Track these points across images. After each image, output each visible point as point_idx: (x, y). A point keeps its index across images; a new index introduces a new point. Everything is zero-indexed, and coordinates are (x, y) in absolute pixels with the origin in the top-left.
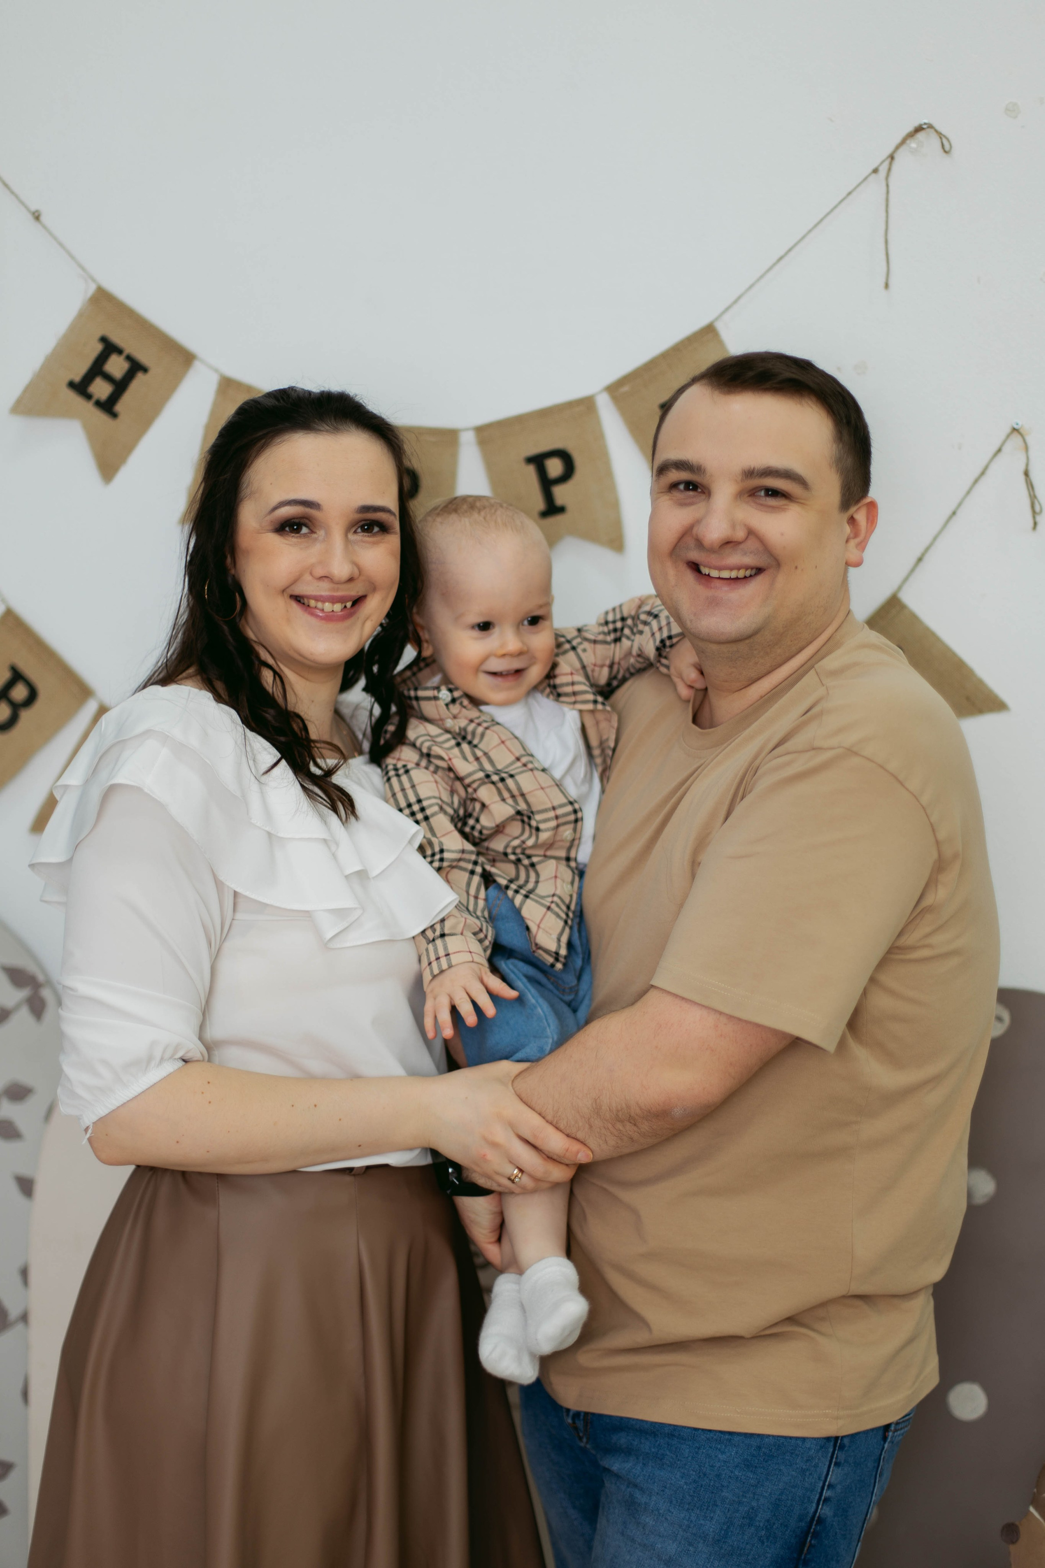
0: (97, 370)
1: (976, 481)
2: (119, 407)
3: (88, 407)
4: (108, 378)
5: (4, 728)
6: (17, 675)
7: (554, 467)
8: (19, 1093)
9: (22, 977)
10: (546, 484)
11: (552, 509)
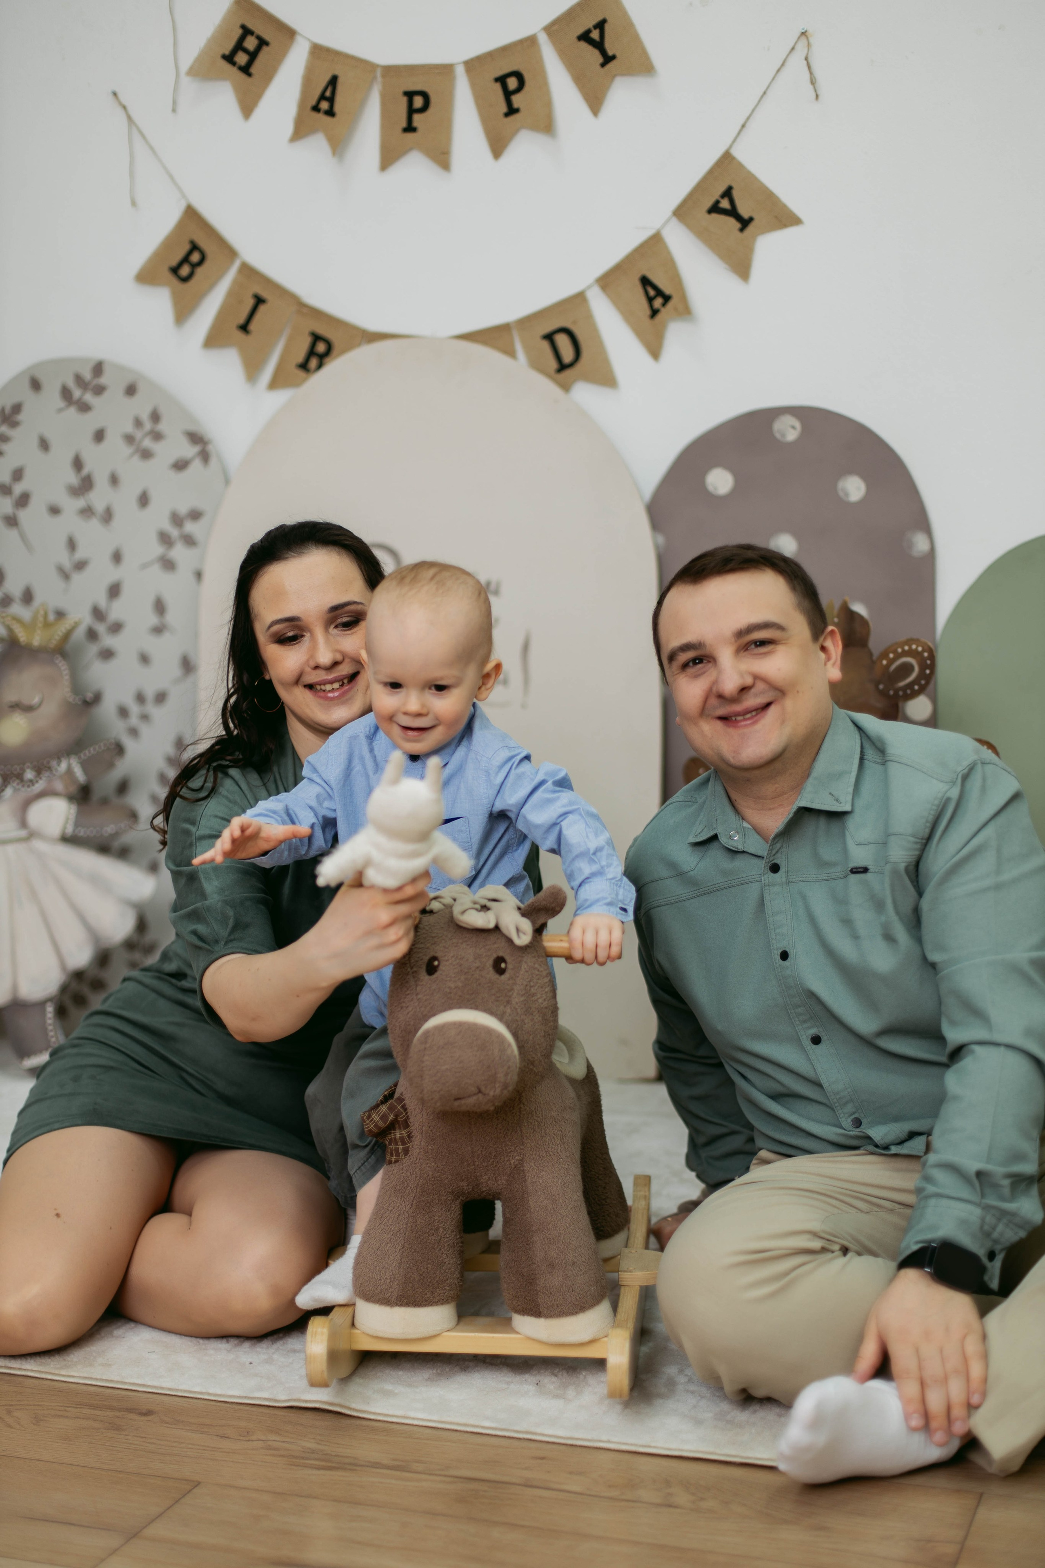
0: (239, 46)
1: (778, 71)
2: (253, 70)
3: (234, 71)
4: (246, 51)
5: (185, 280)
6: (194, 247)
7: (512, 83)
8: (195, 515)
9: (195, 438)
10: (508, 94)
11: (512, 111)
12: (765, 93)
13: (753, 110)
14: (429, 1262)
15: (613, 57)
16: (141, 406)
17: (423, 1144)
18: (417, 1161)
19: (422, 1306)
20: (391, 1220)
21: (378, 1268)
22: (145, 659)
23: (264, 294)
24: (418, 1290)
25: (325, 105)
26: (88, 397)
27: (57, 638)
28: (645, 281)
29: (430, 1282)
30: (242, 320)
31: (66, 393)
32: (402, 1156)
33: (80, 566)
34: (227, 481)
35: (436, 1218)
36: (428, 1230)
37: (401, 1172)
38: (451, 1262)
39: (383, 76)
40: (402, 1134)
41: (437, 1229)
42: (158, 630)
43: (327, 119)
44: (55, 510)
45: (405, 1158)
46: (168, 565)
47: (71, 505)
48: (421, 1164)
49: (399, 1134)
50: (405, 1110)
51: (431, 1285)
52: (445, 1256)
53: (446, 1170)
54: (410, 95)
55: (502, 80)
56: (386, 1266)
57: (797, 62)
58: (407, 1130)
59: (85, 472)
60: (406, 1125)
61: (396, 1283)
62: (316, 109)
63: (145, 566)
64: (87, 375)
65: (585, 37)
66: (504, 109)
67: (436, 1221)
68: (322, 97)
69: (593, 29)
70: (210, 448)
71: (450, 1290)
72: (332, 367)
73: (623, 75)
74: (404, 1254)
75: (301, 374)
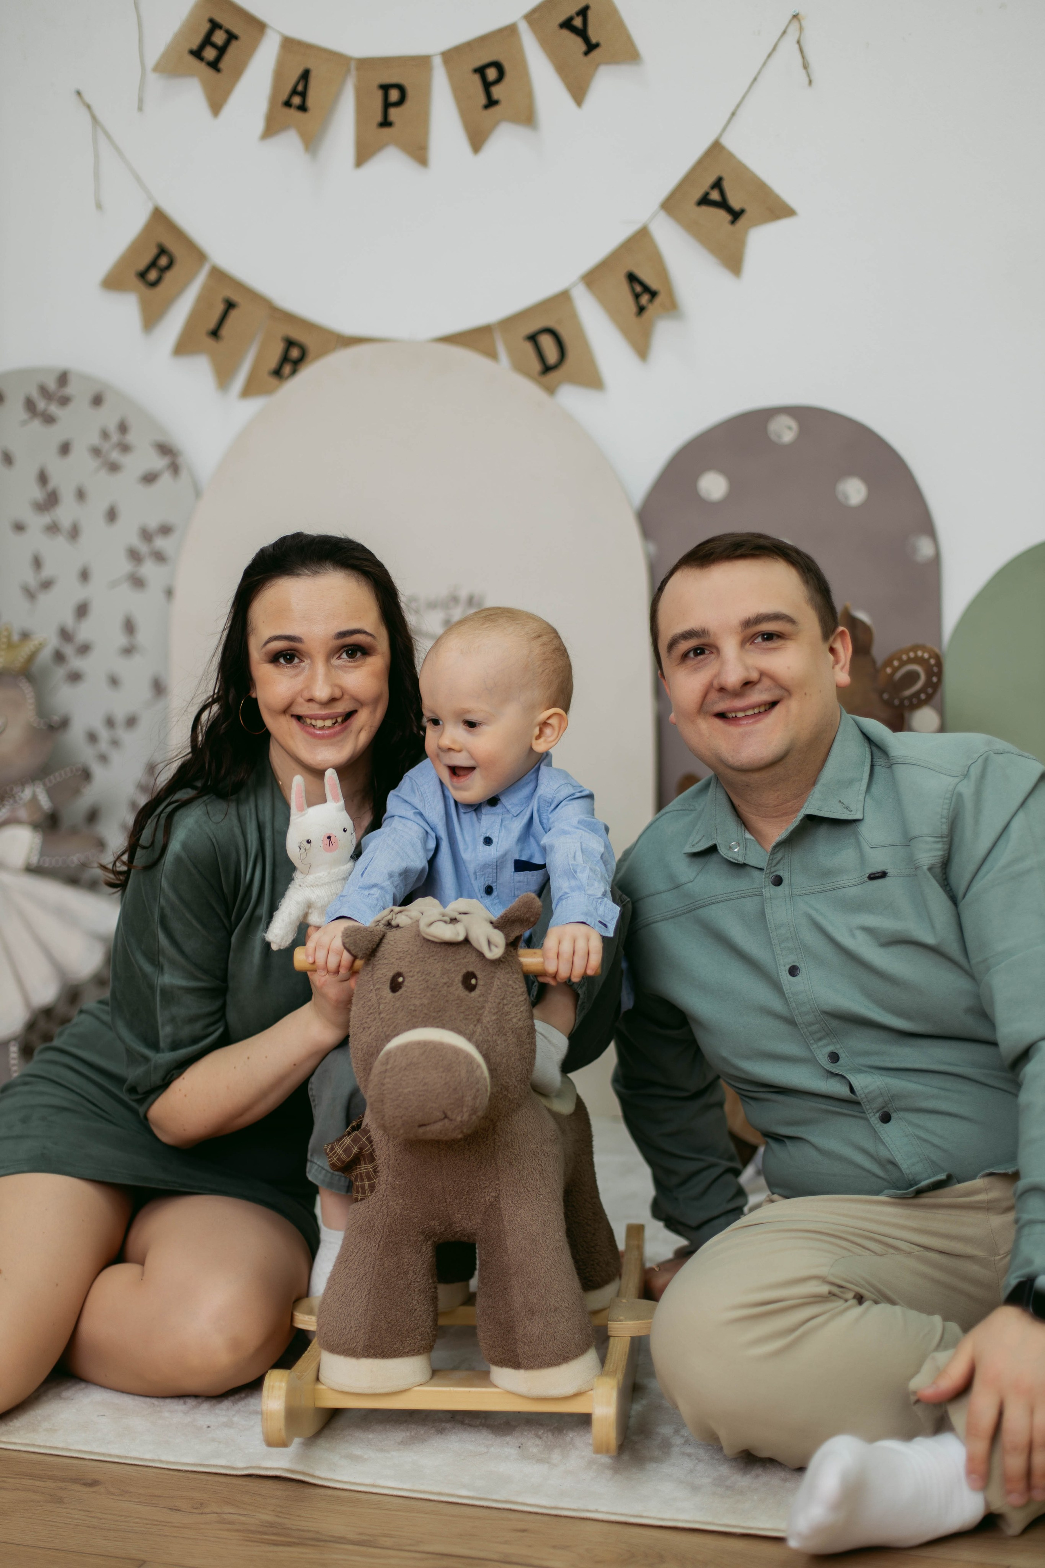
0: (207, 41)
1: (769, 56)
2: (222, 65)
3: (202, 67)
4: (214, 45)
5: (154, 284)
6: (162, 251)
7: (492, 74)
8: (166, 530)
9: (165, 450)
10: (487, 86)
11: (491, 103)
12: (755, 79)
13: (744, 98)
14: (398, 1308)
15: (597, 45)
16: (108, 417)
17: (390, 1179)
18: (384, 1198)
19: (391, 1358)
20: (356, 1263)
21: (343, 1315)
22: (114, 682)
23: (235, 297)
24: (386, 1339)
25: (297, 100)
26: (53, 409)
27: (22, 660)
28: (632, 278)
29: (399, 1330)
30: (212, 324)
31: (30, 405)
32: (368, 1193)
33: (47, 585)
34: (198, 493)
35: (405, 1260)
36: (397, 1274)
37: (367, 1210)
38: (423, 1308)
39: (358, 69)
40: (367, 1169)
41: (407, 1273)
42: (128, 651)
43: (299, 115)
44: (19, 527)
45: (371, 1195)
46: (138, 582)
47: (36, 522)
48: (389, 1202)
49: (365, 1169)
50: (371, 1142)
51: (400, 1333)
52: (415, 1303)
53: (415, 1207)
54: (385, 88)
55: (481, 71)
56: (351, 1314)
57: (789, 45)
58: (373, 1164)
59: (50, 486)
60: (372, 1158)
61: (362, 1332)
62: (288, 104)
63: (114, 584)
64: (52, 385)
65: (567, 24)
66: (483, 100)
67: (406, 1264)
68: (294, 92)
69: (575, 15)
70: (180, 461)
71: (421, 1340)
72: (308, 373)
73: (608, 63)
74: (371, 1300)
75: (273, 381)
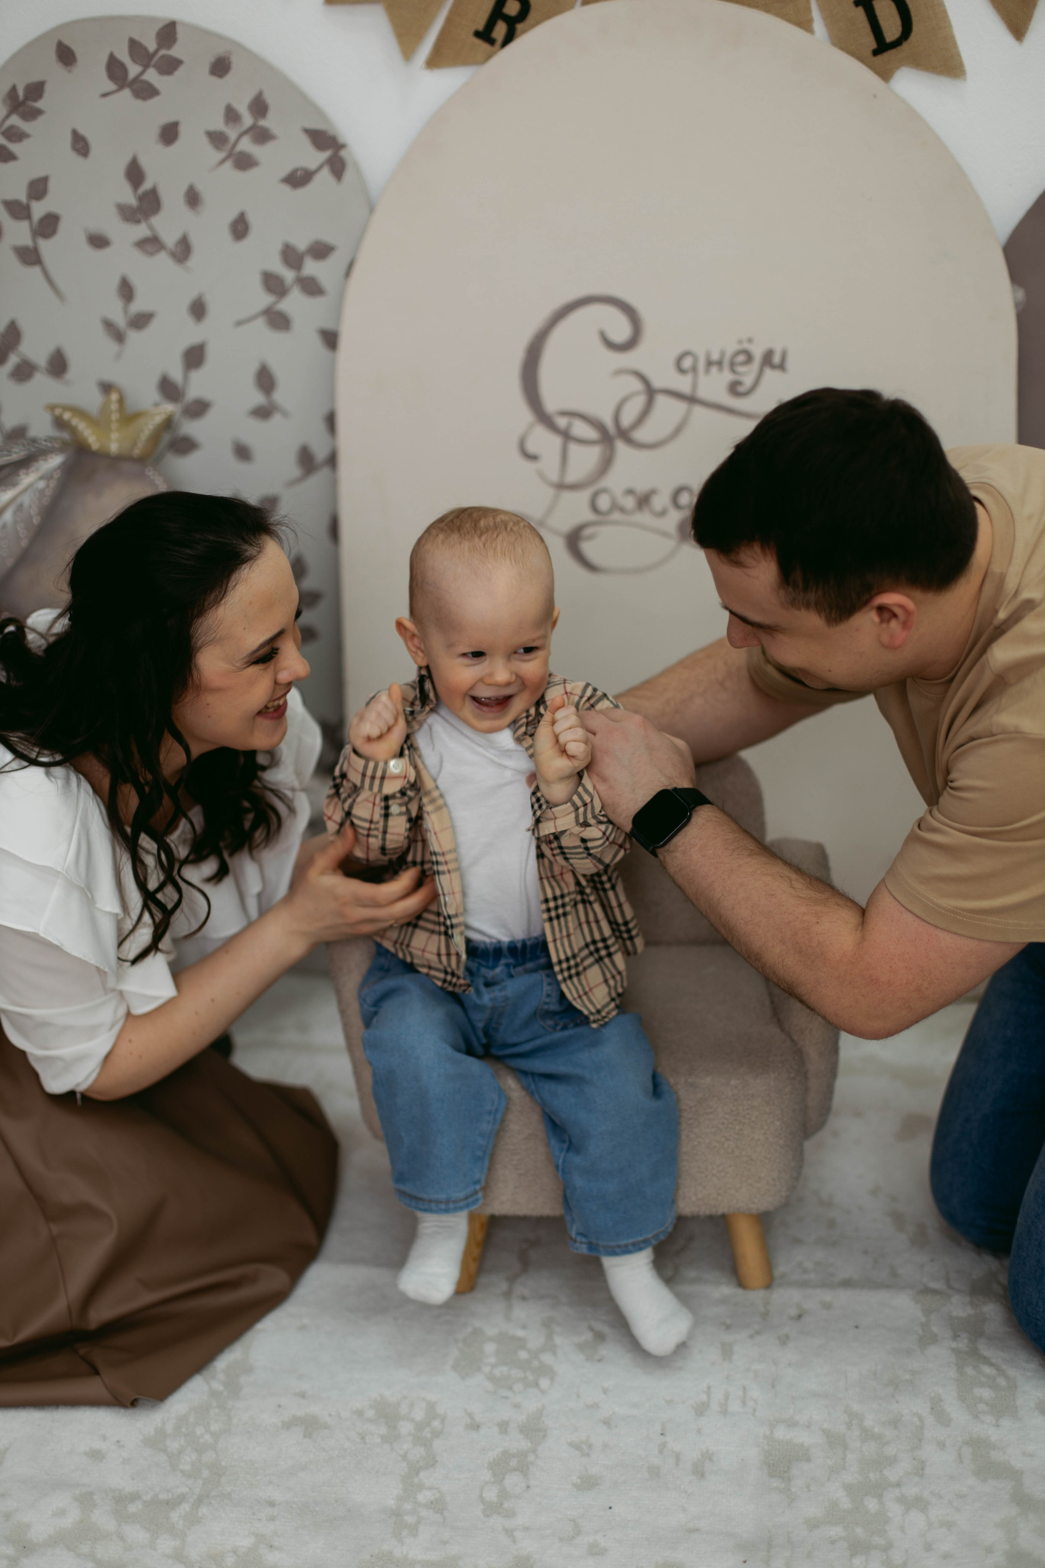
8: (320, 251)
9: (323, 140)
16: (236, 91)
26: (152, 76)
31: (115, 69)
33: (141, 321)
44: (98, 241)
46: (279, 321)
47: (125, 234)
59: (147, 186)
64: (150, 43)
70: (343, 153)
72: (530, 38)
75: (481, 46)
